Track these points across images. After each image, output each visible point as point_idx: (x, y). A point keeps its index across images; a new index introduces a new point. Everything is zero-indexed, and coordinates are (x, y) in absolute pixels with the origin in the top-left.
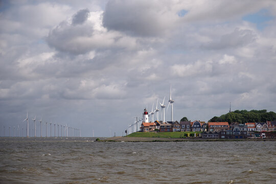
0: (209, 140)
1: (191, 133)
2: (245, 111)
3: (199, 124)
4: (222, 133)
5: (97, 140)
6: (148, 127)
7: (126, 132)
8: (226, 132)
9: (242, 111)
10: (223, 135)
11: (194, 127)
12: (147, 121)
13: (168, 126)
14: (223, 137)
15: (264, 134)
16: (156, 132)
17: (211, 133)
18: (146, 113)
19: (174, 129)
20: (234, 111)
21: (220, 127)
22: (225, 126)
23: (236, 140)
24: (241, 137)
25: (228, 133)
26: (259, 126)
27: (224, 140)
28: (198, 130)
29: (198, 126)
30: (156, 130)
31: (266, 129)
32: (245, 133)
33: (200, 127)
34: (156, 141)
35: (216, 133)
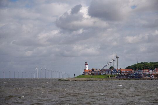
0: (120, 79)
1: (111, 75)
2: (147, 63)
3: (116, 70)
4: (128, 75)
5: (59, 80)
6: (87, 72)
7: (74, 75)
8: (130, 75)
9: (145, 63)
10: (129, 76)
11: (113, 72)
12: (87, 69)
13: (98, 72)
14: (129, 77)
15: (153, 76)
16: (92, 75)
17: (122, 75)
18: (86, 64)
19: (102, 73)
20: (140, 63)
21: (127, 72)
22: (130, 71)
23: (135, 79)
24: (139, 78)
25: (131, 75)
26: (151, 71)
27: (129, 79)
28: (115, 73)
29: (115, 71)
30: (92, 74)
31: (155, 73)
32: (141, 75)
33: (116, 72)
34: (90, 80)
35: (125, 75)
